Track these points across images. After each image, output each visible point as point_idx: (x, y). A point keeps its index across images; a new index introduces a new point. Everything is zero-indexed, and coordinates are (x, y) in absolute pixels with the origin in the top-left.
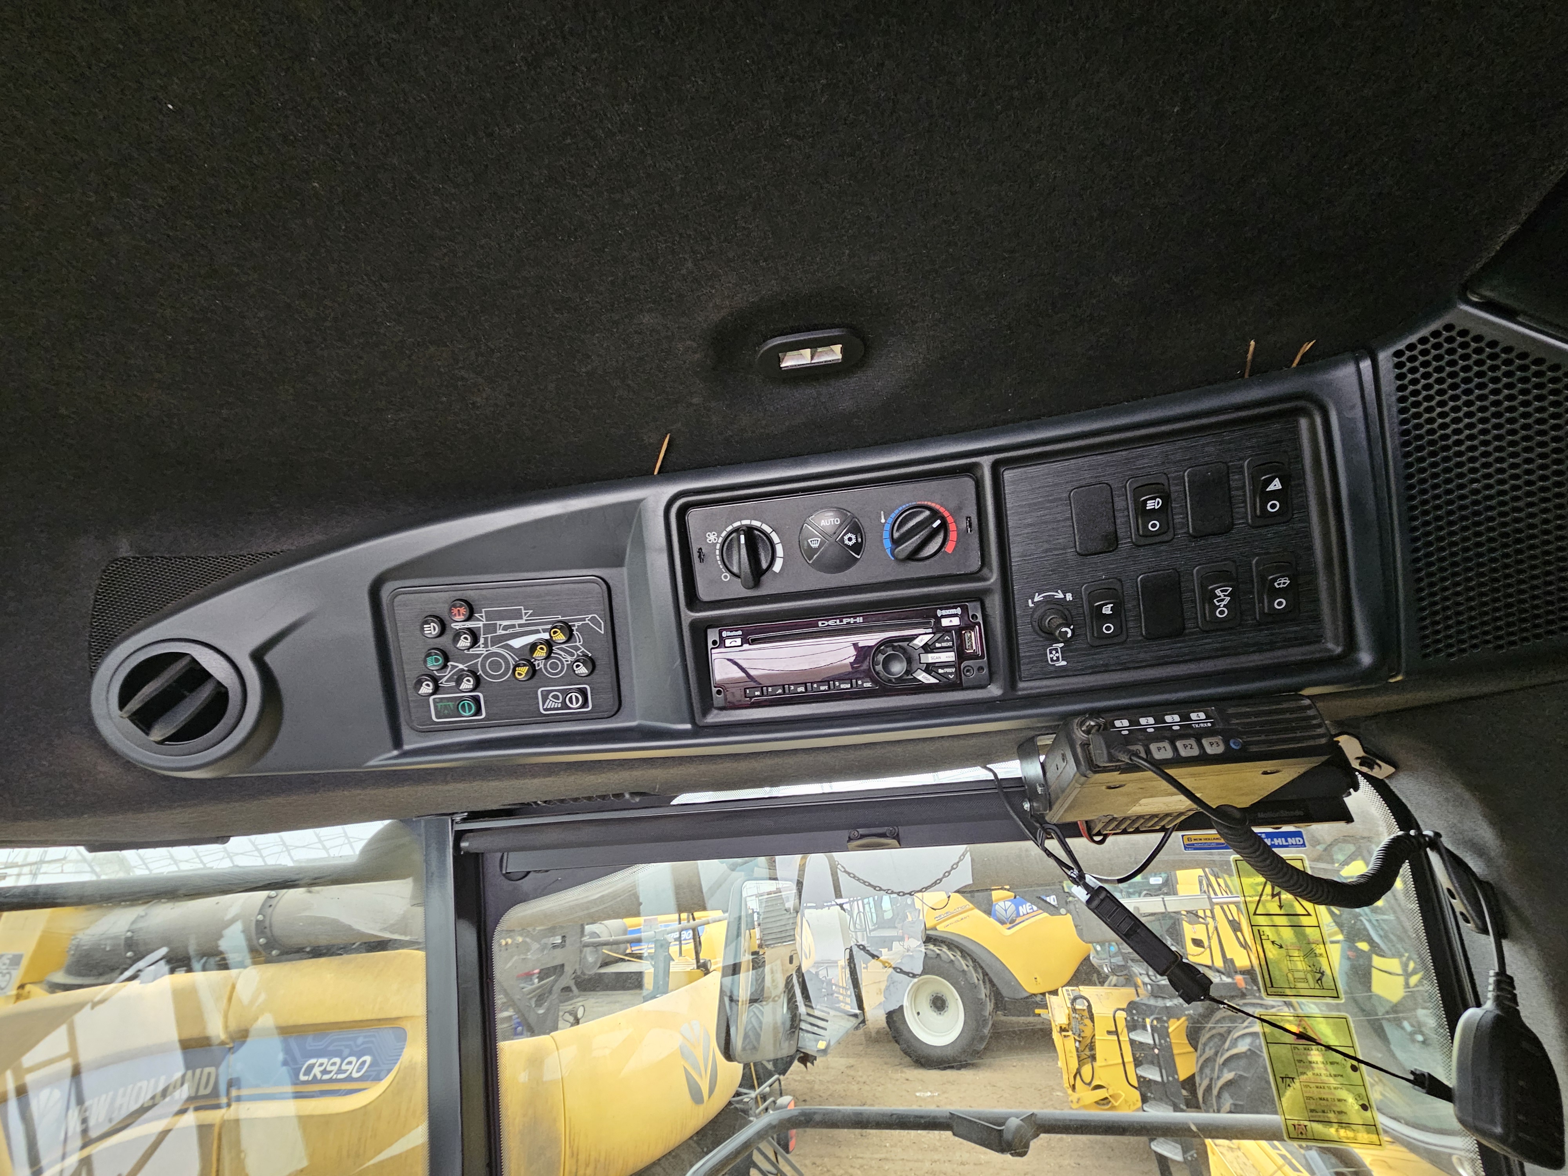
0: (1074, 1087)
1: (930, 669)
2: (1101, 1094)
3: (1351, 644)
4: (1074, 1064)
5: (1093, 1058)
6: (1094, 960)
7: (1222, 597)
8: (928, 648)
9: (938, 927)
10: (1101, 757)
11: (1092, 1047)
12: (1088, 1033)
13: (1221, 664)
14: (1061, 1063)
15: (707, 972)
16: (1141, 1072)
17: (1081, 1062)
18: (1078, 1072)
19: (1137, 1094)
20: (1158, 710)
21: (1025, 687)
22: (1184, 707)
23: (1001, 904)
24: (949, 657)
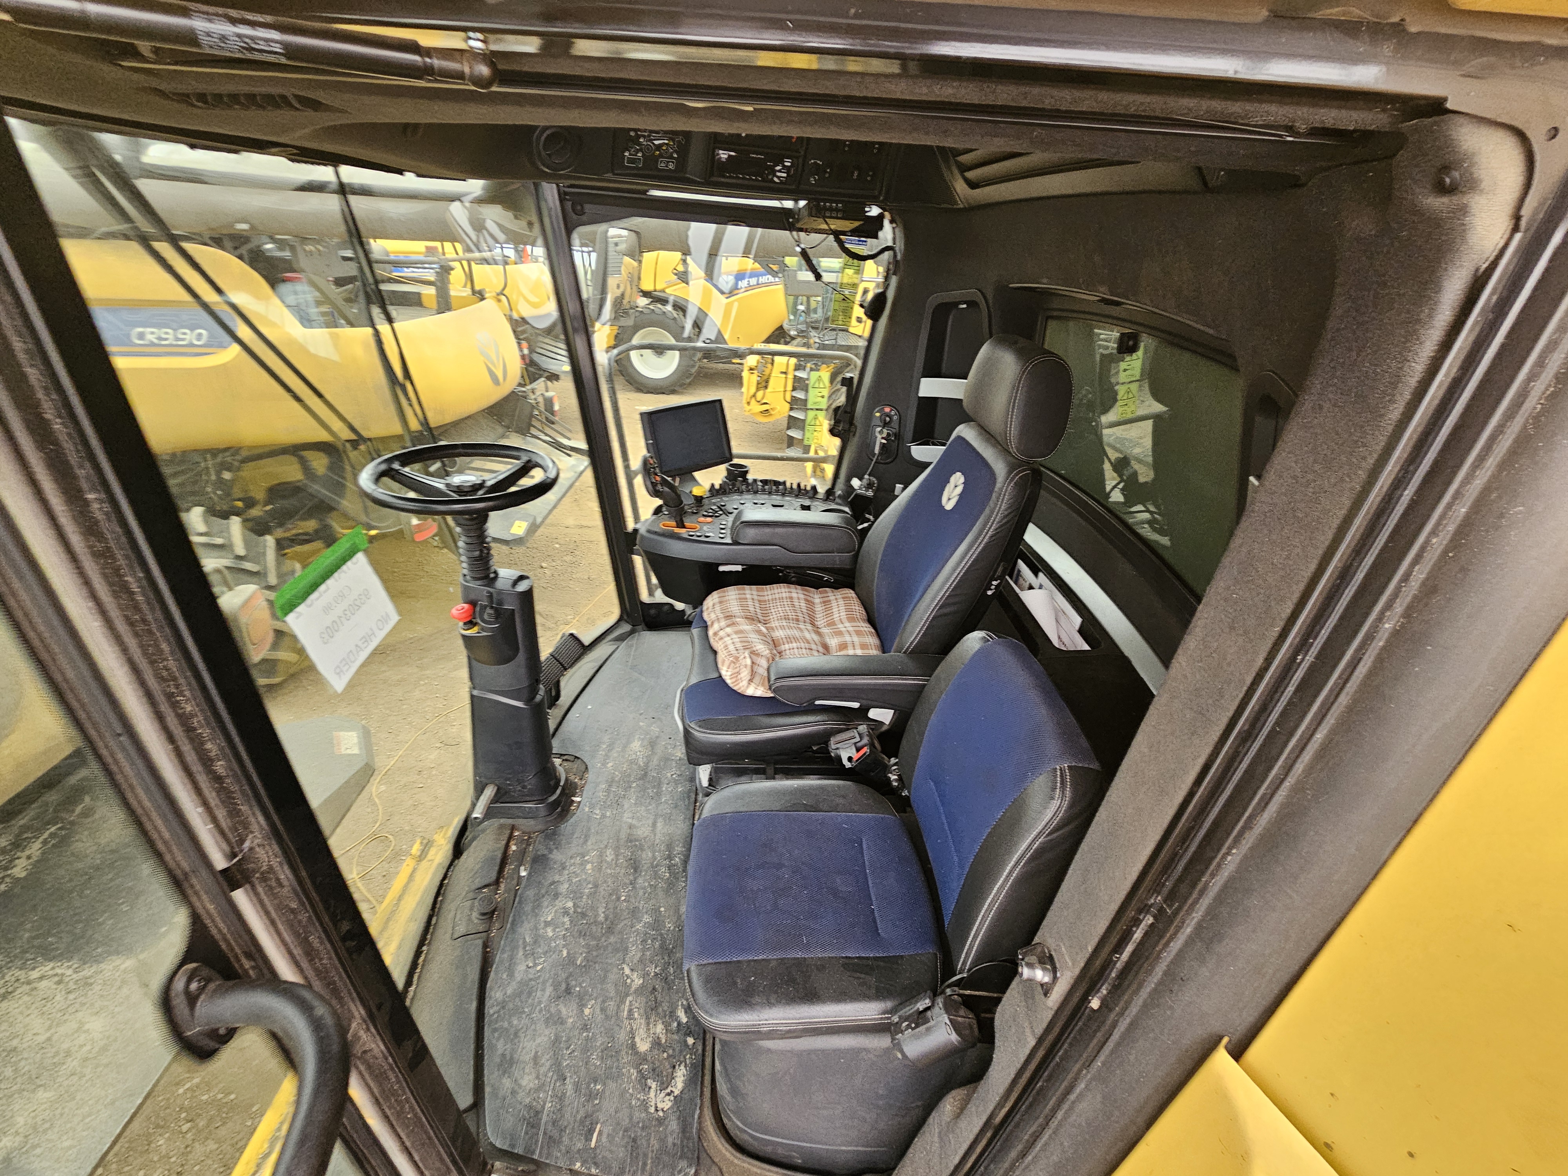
0: (748, 403)
1: (778, 177)
2: (765, 407)
3: (880, 193)
4: (753, 390)
5: (766, 387)
6: (786, 327)
7: (856, 174)
8: (780, 171)
9: (667, 291)
10: (814, 213)
11: (767, 381)
12: (767, 372)
13: (850, 191)
14: (744, 389)
15: (483, 299)
16: (795, 394)
17: (758, 389)
18: (754, 396)
19: (788, 406)
20: (831, 202)
21: (802, 187)
22: (837, 202)
23: (724, 277)
24: (785, 175)
